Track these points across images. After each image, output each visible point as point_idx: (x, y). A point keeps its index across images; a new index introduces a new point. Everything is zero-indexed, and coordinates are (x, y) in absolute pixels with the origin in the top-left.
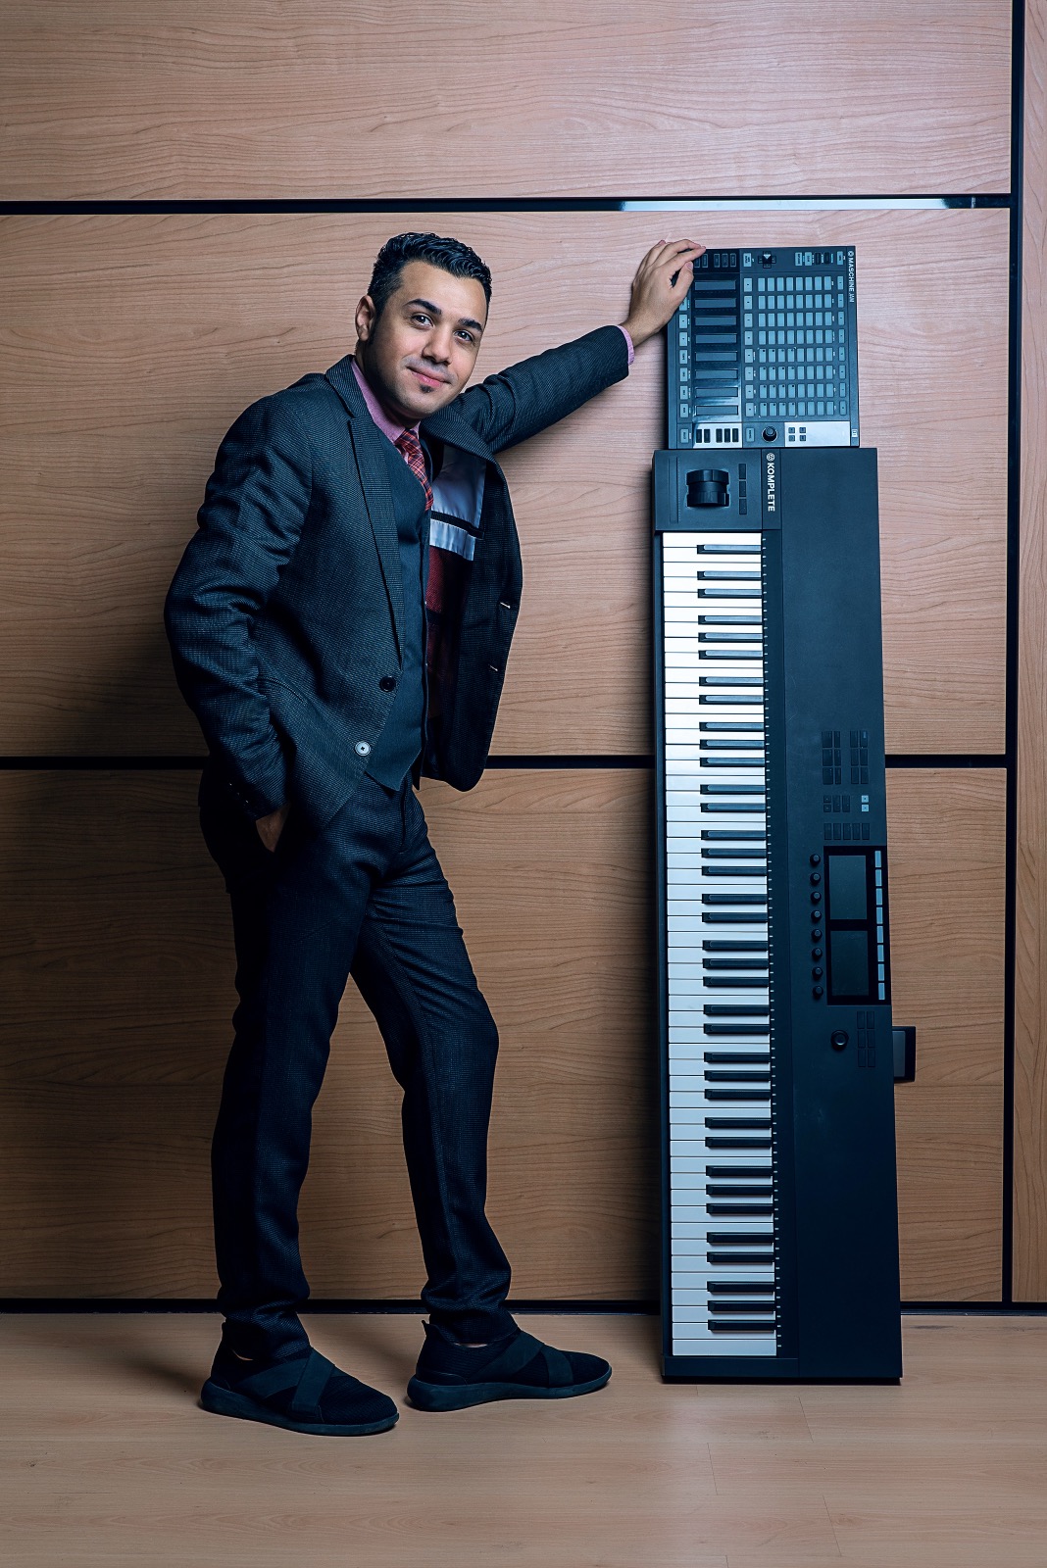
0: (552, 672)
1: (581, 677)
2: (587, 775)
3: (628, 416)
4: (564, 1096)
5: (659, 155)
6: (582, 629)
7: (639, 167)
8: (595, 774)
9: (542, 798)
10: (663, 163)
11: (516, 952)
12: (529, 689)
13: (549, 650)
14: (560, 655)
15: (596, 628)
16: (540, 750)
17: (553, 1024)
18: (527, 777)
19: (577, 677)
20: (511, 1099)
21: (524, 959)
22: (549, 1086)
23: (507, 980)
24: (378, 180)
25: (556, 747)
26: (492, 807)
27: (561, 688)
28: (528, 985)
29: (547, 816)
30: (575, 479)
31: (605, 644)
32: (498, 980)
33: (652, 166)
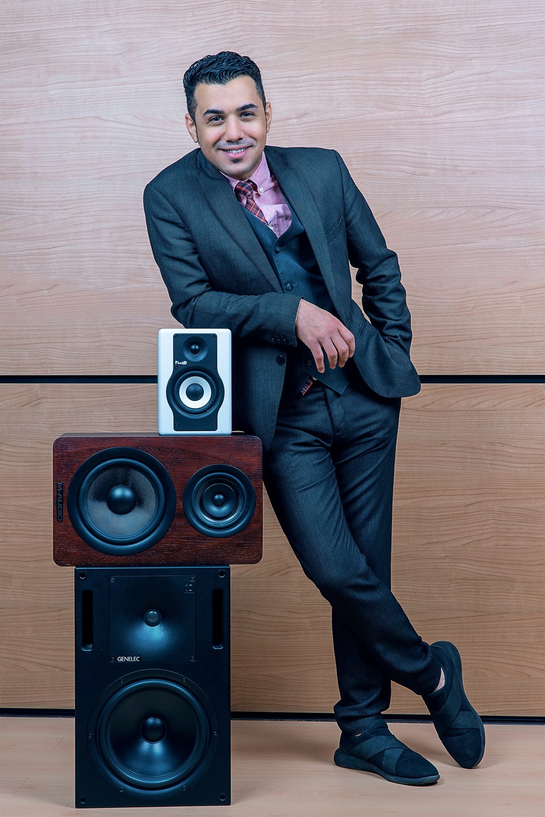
0: (464, 323)
1: (482, 327)
2: (486, 387)
3: (513, 166)
4: (471, 587)
5: (532, 6)
6: (483, 297)
7: (520, 13)
8: (491, 387)
9: (458, 402)
10: (535, 10)
11: (441, 497)
12: (451, 334)
13: (463, 310)
14: (469, 313)
15: (492, 296)
16: (457, 372)
17: (465, 542)
18: (449, 388)
19: (480, 326)
20: (439, 589)
21: (446, 502)
22: (462, 581)
23: (436, 514)
24: (358, 23)
25: (467, 370)
26: (427, 407)
27: (470, 333)
28: (449, 518)
29: (461, 412)
30: (480, 205)
31: (497, 306)
32: (430, 514)
33: (528, 12)
